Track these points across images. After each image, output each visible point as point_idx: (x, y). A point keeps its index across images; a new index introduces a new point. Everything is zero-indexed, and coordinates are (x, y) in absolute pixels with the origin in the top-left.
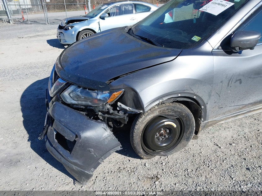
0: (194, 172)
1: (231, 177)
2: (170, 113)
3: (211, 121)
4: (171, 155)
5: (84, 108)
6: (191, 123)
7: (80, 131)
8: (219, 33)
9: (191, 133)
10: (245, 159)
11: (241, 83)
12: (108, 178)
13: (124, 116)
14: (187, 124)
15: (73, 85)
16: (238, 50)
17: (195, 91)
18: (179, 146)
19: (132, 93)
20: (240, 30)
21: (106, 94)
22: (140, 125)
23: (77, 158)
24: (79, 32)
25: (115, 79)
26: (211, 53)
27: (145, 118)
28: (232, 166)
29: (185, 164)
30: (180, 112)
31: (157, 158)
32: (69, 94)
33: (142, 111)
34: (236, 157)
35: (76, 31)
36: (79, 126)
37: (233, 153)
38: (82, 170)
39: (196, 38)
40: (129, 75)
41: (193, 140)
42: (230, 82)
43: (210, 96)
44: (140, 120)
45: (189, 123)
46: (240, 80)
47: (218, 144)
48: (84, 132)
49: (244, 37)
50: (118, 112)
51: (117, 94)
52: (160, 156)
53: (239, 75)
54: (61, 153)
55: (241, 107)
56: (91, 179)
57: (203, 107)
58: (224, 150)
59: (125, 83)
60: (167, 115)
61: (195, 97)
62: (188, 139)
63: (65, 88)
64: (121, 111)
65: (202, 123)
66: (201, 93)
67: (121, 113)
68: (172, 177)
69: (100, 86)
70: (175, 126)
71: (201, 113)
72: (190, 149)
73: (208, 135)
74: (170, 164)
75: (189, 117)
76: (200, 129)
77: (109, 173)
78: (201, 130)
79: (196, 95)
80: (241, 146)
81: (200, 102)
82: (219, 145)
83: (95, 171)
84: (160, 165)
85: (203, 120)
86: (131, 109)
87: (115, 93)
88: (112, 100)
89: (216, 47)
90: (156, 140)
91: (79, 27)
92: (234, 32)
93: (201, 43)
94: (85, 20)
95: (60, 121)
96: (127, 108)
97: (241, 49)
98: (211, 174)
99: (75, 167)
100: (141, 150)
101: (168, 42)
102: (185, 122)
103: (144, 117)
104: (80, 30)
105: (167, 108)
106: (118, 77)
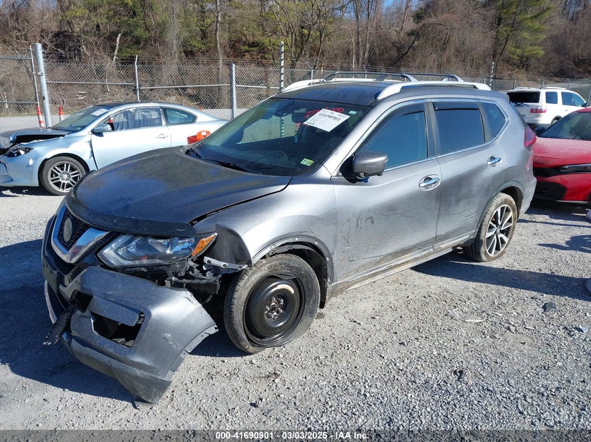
0: (329, 359)
1: (381, 356)
2: (284, 271)
3: (341, 284)
4: (290, 344)
5: (145, 270)
6: (314, 285)
7: (148, 305)
8: (336, 155)
9: (315, 302)
10: (396, 333)
11: (372, 222)
12: (194, 390)
13: (215, 278)
14: (309, 289)
15: (124, 234)
16: (363, 177)
17: (316, 234)
18: (299, 326)
19: (231, 237)
20: (362, 151)
21: (186, 243)
22: (242, 291)
23: (143, 354)
24: (46, 160)
25: (199, 219)
26: (330, 181)
27: (248, 280)
28: (380, 343)
29: (313, 351)
30: (297, 268)
31: (268, 351)
32: (116, 252)
33: (245, 267)
34: (384, 332)
35: (38, 158)
36: (145, 298)
37: (378, 328)
38: (153, 375)
39: (307, 162)
40: (221, 212)
41: (319, 320)
42: (359, 221)
43: (335, 241)
44: (242, 283)
45: (310, 286)
46: (371, 218)
47: (355, 320)
48: (155, 306)
49: (367, 159)
50: (204, 275)
51: (206, 241)
52: (272, 349)
53: (369, 210)
54: (111, 350)
55: (378, 259)
56: (164, 396)
57: (328, 259)
58: (366, 326)
59: (219, 223)
60: (280, 274)
61: (316, 243)
62: (312, 313)
63: (104, 242)
64: (208, 272)
65: (330, 287)
66: (324, 237)
67: (209, 275)
68: (299, 371)
69: (178, 230)
70: (292, 291)
71: (326, 269)
72: (315, 333)
73: (339, 310)
74: (291, 355)
75: (310, 276)
76: (327, 297)
77: (194, 382)
78: (329, 299)
79: (318, 240)
80: (388, 318)
81: (323, 250)
82: (358, 321)
83: (174, 376)
84: (276, 359)
85: (329, 280)
86: (227, 264)
87: (204, 239)
88: (198, 250)
89: (335, 174)
90: (266, 318)
91: (45, 151)
92: (354, 153)
93: (315, 167)
94: (59, 136)
95: (106, 297)
96: (221, 264)
97: (367, 175)
98: (353, 357)
99: (138, 372)
100: (245, 337)
101: (267, 168)
102: (305, 285)
103: (247, 277)
104: (49, 155)
105: (280, 261)
106: (205, 216)
